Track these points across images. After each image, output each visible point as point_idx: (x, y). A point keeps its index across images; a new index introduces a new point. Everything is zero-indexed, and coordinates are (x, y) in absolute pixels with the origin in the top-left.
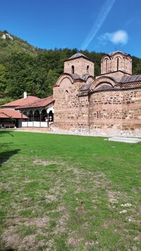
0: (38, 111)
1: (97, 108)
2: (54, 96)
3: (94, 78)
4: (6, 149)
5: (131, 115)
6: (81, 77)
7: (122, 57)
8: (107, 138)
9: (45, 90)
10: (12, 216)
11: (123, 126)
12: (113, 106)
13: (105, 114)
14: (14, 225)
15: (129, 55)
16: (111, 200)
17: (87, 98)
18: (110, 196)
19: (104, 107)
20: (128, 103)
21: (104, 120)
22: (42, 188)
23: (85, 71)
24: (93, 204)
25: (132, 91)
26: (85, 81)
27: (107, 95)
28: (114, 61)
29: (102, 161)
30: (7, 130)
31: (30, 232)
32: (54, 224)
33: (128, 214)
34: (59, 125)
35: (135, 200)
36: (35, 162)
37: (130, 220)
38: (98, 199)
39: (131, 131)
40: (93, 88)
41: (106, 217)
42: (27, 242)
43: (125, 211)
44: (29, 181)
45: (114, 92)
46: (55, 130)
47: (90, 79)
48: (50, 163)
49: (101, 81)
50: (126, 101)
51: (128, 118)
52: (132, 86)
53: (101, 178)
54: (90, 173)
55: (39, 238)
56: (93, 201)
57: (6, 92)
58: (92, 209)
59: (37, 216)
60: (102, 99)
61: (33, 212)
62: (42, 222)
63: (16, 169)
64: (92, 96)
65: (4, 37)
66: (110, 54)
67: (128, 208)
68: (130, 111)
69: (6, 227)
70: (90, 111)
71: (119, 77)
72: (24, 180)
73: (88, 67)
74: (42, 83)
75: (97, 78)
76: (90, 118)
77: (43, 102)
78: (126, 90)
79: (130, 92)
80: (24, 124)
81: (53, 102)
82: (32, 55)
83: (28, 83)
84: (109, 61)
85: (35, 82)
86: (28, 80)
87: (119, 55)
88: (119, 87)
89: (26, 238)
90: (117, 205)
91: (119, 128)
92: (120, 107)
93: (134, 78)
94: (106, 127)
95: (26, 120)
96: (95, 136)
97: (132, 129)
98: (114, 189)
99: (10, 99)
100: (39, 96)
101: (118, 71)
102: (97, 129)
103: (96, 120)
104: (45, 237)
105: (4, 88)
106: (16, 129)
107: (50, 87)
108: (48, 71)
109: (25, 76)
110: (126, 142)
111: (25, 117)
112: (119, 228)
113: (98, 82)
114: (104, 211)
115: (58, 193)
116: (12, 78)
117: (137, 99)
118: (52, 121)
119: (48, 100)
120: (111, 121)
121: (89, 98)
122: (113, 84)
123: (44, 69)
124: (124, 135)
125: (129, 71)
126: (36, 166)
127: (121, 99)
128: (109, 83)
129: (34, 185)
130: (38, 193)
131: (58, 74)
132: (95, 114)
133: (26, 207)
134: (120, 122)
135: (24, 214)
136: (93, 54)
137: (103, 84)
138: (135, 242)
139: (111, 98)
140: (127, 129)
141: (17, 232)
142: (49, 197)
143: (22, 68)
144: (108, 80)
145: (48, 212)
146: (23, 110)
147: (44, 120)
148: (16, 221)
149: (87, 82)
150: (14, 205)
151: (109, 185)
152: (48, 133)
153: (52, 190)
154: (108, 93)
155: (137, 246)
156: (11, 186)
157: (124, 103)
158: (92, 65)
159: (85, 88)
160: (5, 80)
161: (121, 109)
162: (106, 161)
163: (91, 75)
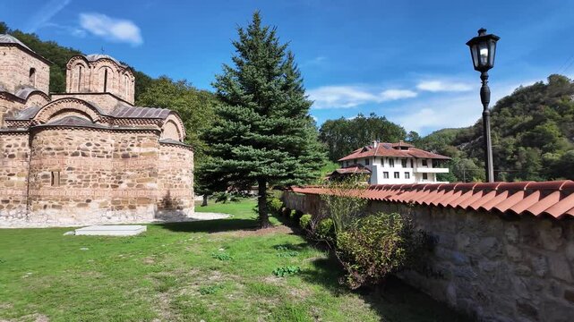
1: (51, 163)
3: (48, 97)
5: (129, 181)
6: (12, 90)
7: (115, 70)
11: (114, 202)
12: (91, 161)
13: (73, 177)
15: (131, 69)
17: (25, 138)
19: (70, 161)
20: (125, 157)
21: (68, 191)
23: (25, 79)
25: (133, 135)
26: (23, 101)
27: (79, 137)
28: (98, 72)
39: (128, 212)
40: (43, 117)
45: (95, 134)
47: (37, 98)
49: (64, 105)
50: (120, 153)
51: (123, 186)
52: (134, 126)
60: (65, 145)
64: (41, 136)
66: (89, 57)
68: (129, 173)
70: (31, 170)
71: (107, 105)
73: (32, 71)
75: (55, 98)
76: (29, 185)
78: (121, 131)
79: (128, 135)
84: (86, 71)
87: (107, 64)
88: (106, 125)
91: (103, 206)
92: (107, 164)
93: (139, 112)
94: (72, 204)
96: (44, 226)
97: (132, 208)
101: (105, 93)
102: (49, 211)
103: (47, 190)
110: (117, 234)
113: (56, 108)
117: (143, 150)
120: (86, 192)
121: (31, 140)
122: (95, 116)
124: (115, 220)
125: (130, 97)
127: (110, 149)
132: (45, 176)
134: (108, 194)
137: (71, 114)
139: (89, 144)
140: (120, 208)
144: (83, 108)
149: (29, 104)
154: (82, 132)
157: (116, 156)
158: (43, 71)
159: (21, 116)
161: (110, 168)
162: (58, 285)
163: (40, 89)
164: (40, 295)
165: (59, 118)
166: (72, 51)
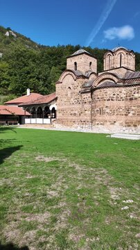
0: (40, 108)
1: (99, 104)
2: (56, 93)
3: (97, 74)
4: (9, 145)
5: (133, 112)
6: (84, 74)
7: (125, 53)
8: (110, 135)
9: (47, 86)
10: (13, 211)
11: (126, 123)
12: (115, 102)
13: (108, 111)
14: (16, 221)
15: (132, 51)
16: (113, 196)
17: (89, 94)
18: (111, 192)
19: (107, 103)
20: (131, 99)
21: (106, 117)
22: (43, 184)
23: (88, 68)
24: (94, 200)
25: (135, 87)
26: (88, 78)
27: (110, 91)
28: (117, 57)
29: (104, 158)
30: (10, 126)
31: (31, 227)
32: (55, 220)
33: (130, 210)
34: (62, 122)
35: (137, 196)
36: (37, 158)
37: (131, 217)
38: (100, 195)
39: (133, 128)
40: (96, 84)
41: (107, 213)
42: (27, 237)
43: (126, 208)
44: (31, 177)
45: (117, 89)
46: (58, 127)
47: (93, 76)
48: (52, 159)
49: (103, 77)
50: (128, 98)
51: (130, 115)
52: (135, 83)
53: (103, 174)
54: (92, 169)
55: (40, 234)
56: (95, 197)
57: (9, 89)
58: (94, 205)
59: (38, 212)
60: (105, 96)
61: (35, 207)
62: (43, 217)
63: (18, 165)
64: (96, 93)
65: (7, 34)
66: (113, 50)
67: (130, 204)
68: (134, 108)
69: (7, 222)
70: (92, 108)
71: (122, 73)
72: (26, 175)
73: (91, 63)
74: (45, 80)
75: (99, 74)
76: (92, 114)
77: (46, 99)
78: (129, 86)
79: (133, 88)
80: (27, 121)
81: (56, 99)
82: (35, 52)
83: (31, 80)
84: (112, 58)
85: (38, 79)
86: (31, 78)
87: (122, 51)
88: (121, 84)
89: (27, 233)
90: (118, 202)
91: (121, 124)
92: (122, 104)
93: (137, 75)
94: (108, 123)
95: (29, 117)
96: (98, 132)
97: (135, 126)
98: (116, 186)
99: (13, 96)
100: (42, 93)
101: (121, 67)
102: (99, 126)
103: (98, 117)
104: (45, 233)
105: (8, 85)
106: (19, 126)
107: (53, 84)
108: (51, 68)
109: (28, 73)
110: (129, 138)
111: (28, 113)
112: (120, 224)
113: (100, 79)
114: (105, 207)
115: (59, 189)
116: (15, 75)
118: (55, 117)
119: (51, 97)
120: (114, 118)
121: (91, 95)
122: (116, 80)
123: (47, 66)
125: (132, 67)
126: (38, 162)
127: (124, 96)
128: (112, 79)
129: (35, 181)
130: (40, 188)
131: (61, 71)
132: (97, 111)
133: (28, 202)
134: (123, 119)
135: (25, 209)
136: (96, 50)
137: (106, 81)
138: (136, 239)
139: (114, 95)
140: (129, 126)
141: (18, 228)
142: (51, 192)
143: (25, 65)
144: (111, 77)
145: (49, 208)
146: (26, 107)
147: (47, 117)
148: (18, 216)
149: (90, 79)
150: (16, 200)
151: (111, 181)
152: (51, 129)
153: (53, 186)
154: (111, 89)
155: (138, 242)
156: (13, 181)
157: (127, 99)
158: (94, 62)
159: (88, 85)
160: (8, 77)
161: (124, 106)
162: (108, 158)
163: (93, 71)
165: (101, 83)
166: (104, 50)
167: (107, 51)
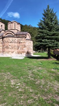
1: (6, 44)
3: (5, 31)
5: (20, 48)
8: (11, 57)
11: (18, 52)
12: (13, 44)
13: (10, 47)
15: (19, 23)
16: (12, 84)
17: (1, 40)
18: (12, 82)
19: (10, 44)
20: (20, 43)
21: (10, 50)
23: (0, 27)
24: (4, 87)
25: (21, 38)
27: (11, 39)
28: (13, 25)
29: (9, 67)
33: (19, 88)
35: (22, 82)
37: (20, 90)
38: (7, 84)
39: (21, 54)
40: (4, 35)
41: (10, 91)
43: (18, 87)
45: (14, 38)
47: (3, 31)
49: (8, 32)
50: (18, 42)
51: (19, 49)
52: (21, 36)
53: (8, 75)
54: (3, 73)
56: (4, 85)
58: (4, 89)
60: (9, 41)
64: (5, 39)
66: (11, 22)
67: (19, 85)
68: (20, 46)
70: (3, 46)
71: (15, 32)
73: (2, 26)
75: (6, 31)
76: (3, 49)
78: (18, 37)
79: (20, 38)
84: (11, 25)
87: (15, 23)
88: (16, 36)
90: (14, 85)
91: (16, 53)
92: (16, 44)
93: (22, 33)
94: (10, 53)
96: (6, 57)
97: (21, 53)
98: (13, 79)
101: (15, 29)
102: (6, 54)
103: (6, 50)
112: (15, 94)
113: (6, 33)
114: (9, 89)
117: (23, 41)
120: (13, 50)
121: (3, 40)
122: (13, 34)
124: (18, 56)
125: (19, 30)
127: (17, 41)
128: (11, 34)
132: (6, 47)
134: (17, 51)
136: (4, 20)
137: (9, 34)
138: (21, 99)
139: (13, 40)
140: (19, 53)
144: (11, 33)
149: (2, 33)
151: (12, 77)
154: (11, 38)
155: (22, 100)
157: (18, 43)
158: (4, 25)
159: (1, 35)
161: (17, 45)
162: (10, 67)
163: (3, 29)
164: (8, 69)
165: (7, 35)
166: (8, 21)
167: (9, 21)
